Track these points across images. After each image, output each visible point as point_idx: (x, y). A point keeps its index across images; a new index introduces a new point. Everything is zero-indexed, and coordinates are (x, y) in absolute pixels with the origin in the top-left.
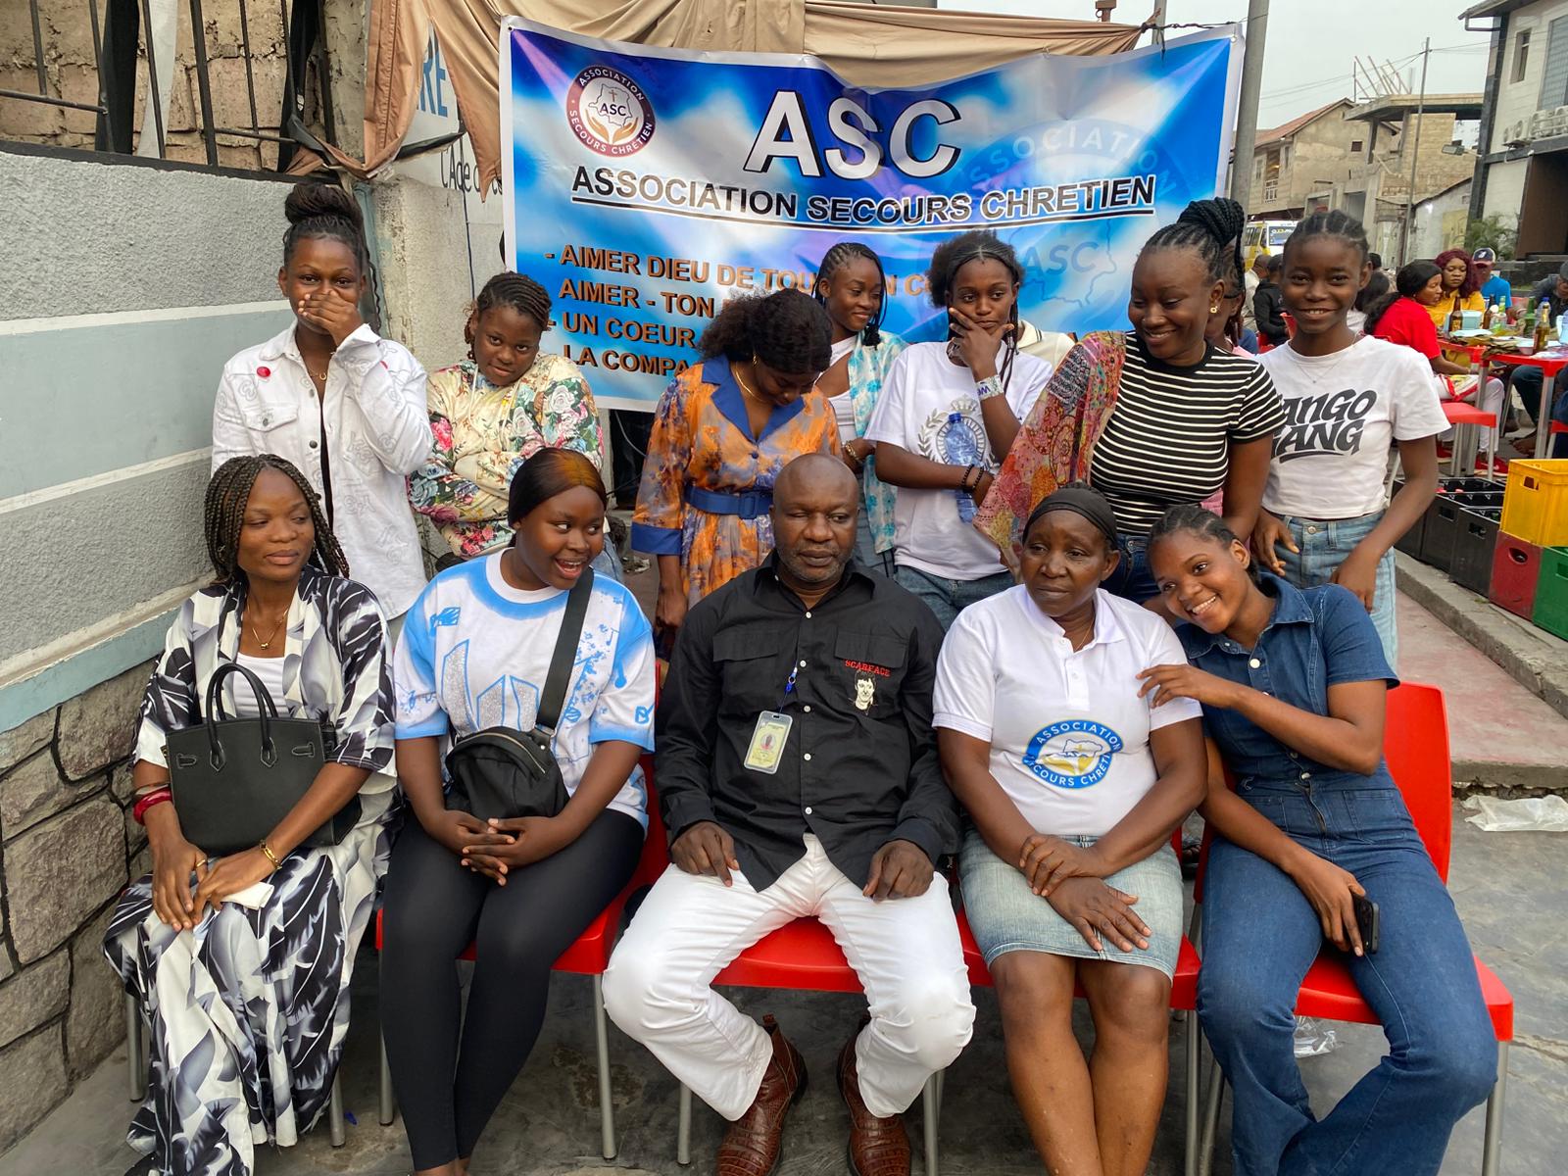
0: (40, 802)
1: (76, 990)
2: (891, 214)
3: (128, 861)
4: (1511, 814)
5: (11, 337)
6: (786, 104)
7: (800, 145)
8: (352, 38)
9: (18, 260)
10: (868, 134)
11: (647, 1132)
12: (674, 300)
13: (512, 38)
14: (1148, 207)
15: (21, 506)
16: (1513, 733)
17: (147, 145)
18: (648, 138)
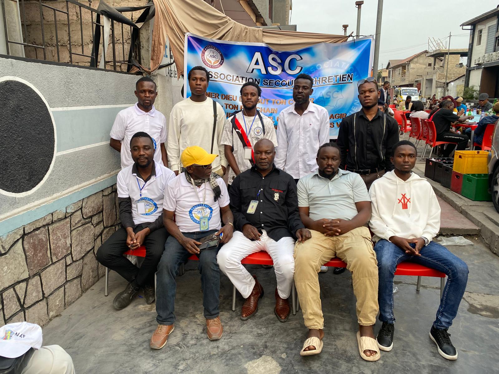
0: (78, 222)
1: (84, 270)
2: (284, 84)
3: (95, 240)
4: (450, 241)
5: (77, 110)
6: (258, 55)
7: (261, 66)
8: (146, 38)
9: (79, 92)
10: (279, 63)
11: (224, 305)
12: (228, 105)
13: (188, 38)
14: (351, 81)
15: (77, 150)
16: (452, 221)
17: (101, 65)
18: (222, 64)
